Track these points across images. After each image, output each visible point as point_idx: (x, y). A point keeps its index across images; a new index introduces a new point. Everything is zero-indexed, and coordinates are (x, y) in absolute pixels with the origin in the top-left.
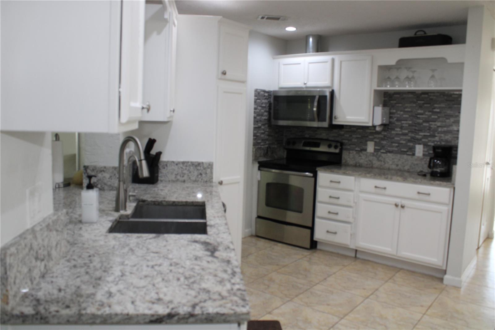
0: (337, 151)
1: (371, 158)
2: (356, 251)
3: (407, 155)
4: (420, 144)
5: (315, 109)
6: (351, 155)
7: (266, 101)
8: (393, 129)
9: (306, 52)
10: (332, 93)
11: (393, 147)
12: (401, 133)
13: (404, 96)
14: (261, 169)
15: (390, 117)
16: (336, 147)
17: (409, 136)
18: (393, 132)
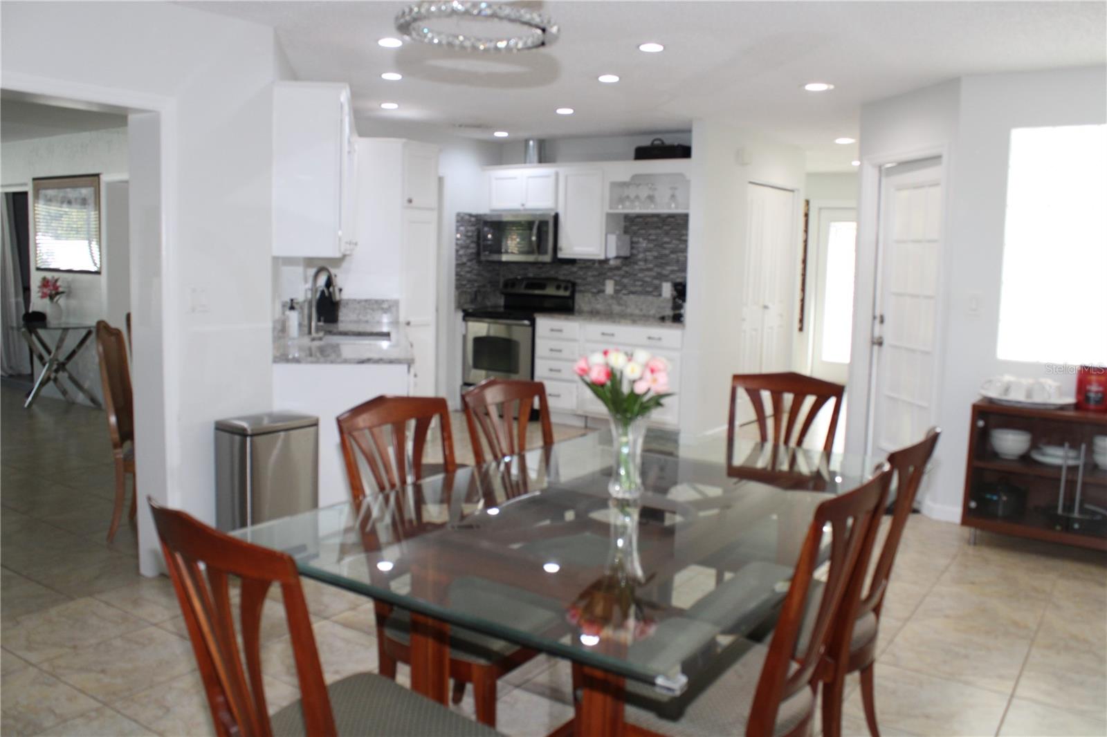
0: (567, 294)
1: (610, 301)
3: (654, 296)
4: (667, 281)
5: (534, 238)
6: (586, 299)
7: (473, 228)
8: (636, 263)
9: (525, 163)
10: (556, 217)
11: (635, 286)
12: (644, 267)
13: (649, 219)
14: (467, 318)
15: (632, 248)
16: (566, 289)
17: (654, 272)
18: (636, 267)
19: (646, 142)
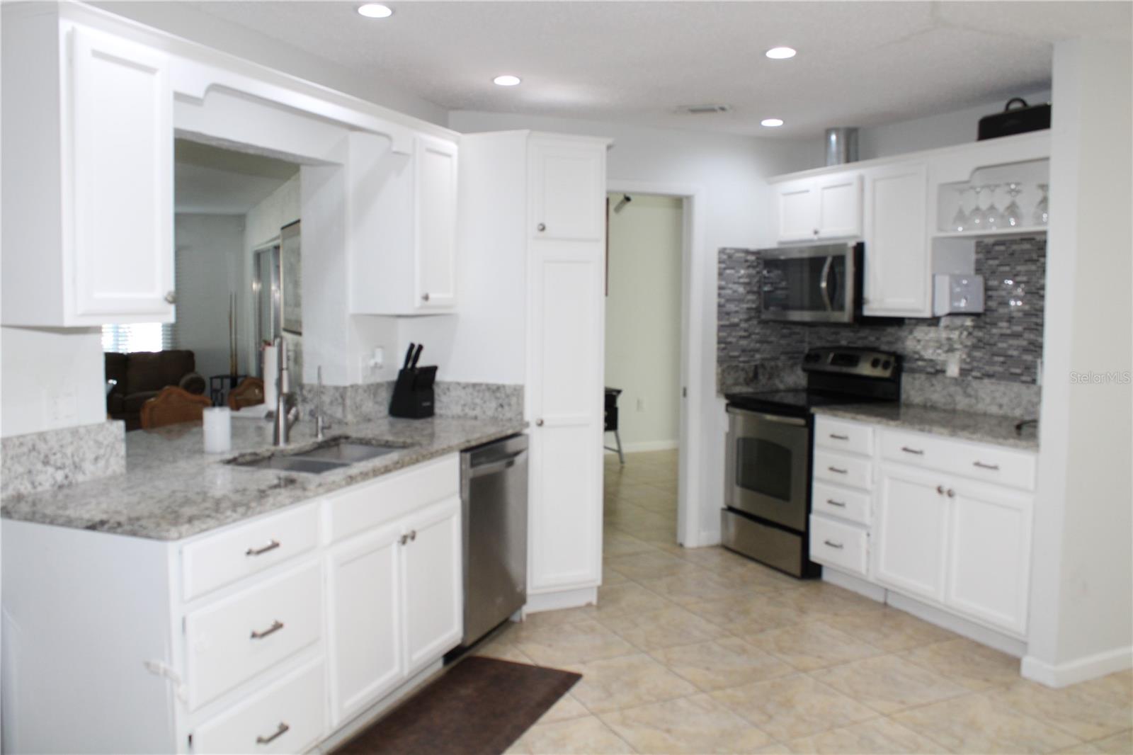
0: (887, 374)
1: (952, 389)
2: (886, 590)
3: (1024, 382)
5: (824, 285)
6: (917, 383)
7: (752, 271)
8: (994, 324)
9: (825, 165)
10: (859, 250)
11: (992, 363)
12: (1008, 332)
13: (1015, 247)
14: (731, 409)
15: (988, 298)
16: (886, 366)
17: (1024, 339)
18: (995, 331)
19: (997, 108)
